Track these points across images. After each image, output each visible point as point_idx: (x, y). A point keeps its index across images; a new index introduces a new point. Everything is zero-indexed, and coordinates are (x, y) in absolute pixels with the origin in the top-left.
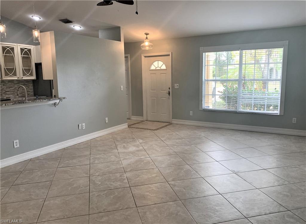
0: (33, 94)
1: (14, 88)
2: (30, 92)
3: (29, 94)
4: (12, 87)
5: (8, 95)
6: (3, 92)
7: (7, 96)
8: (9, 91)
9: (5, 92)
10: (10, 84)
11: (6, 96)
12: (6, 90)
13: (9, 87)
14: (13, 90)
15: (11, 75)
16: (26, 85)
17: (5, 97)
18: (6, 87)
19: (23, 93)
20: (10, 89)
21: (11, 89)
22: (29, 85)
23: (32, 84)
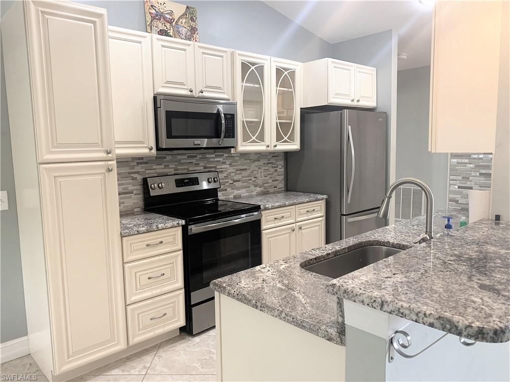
0: (281, 185)
1: (249, 172)
2: (278, 180)
3: (276, 187)
4: (246, 169)
5: (238, 189)
6: (228, 182)
7: (236, 192)
8: (239, 181)
9: (232, 182)
10: (243, 161)
11: (233, 193)
12: (235, 178)
13: (241, 170)
14: (247, 177)
15: (254, 138)
16: (272, 163)
17: (232, 196)
18: (234, 171)
19: (265, 185)
20: (241, 174)
21: (245, 174)
22: (277, 163)
23: (282, 163)
